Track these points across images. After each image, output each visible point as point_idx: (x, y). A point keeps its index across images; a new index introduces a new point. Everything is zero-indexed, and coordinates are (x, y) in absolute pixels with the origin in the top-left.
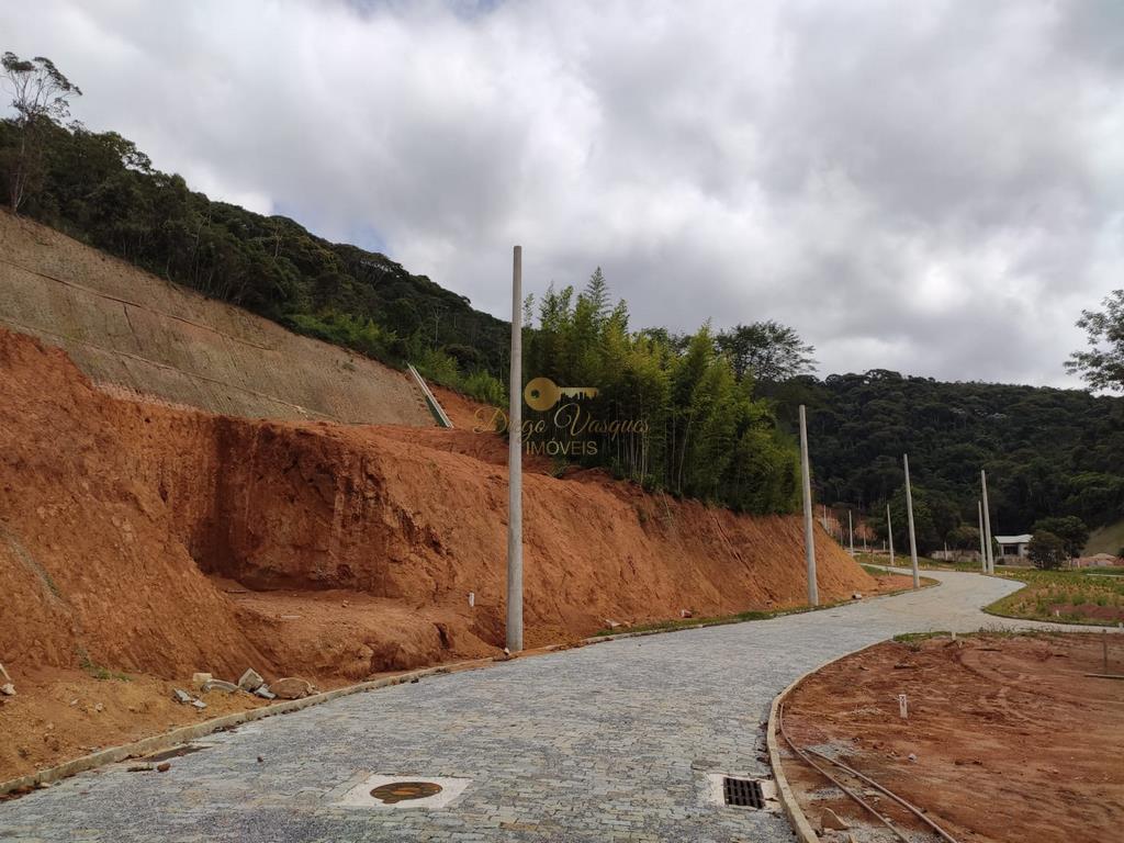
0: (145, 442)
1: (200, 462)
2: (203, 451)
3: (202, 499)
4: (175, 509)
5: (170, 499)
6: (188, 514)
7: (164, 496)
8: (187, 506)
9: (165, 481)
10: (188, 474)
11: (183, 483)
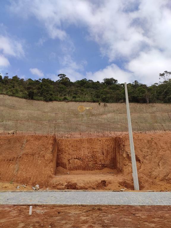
0: (98, 145)
1: (111, 147)
2: (112, 144)
3: (112, 154)
4: (106, 156)
5: (105, 155)
6: (109, 157)
7: (103, 154)
8: (109, 156)
9: (103, 151)
10: (109, 149)
11: (107, 151)
